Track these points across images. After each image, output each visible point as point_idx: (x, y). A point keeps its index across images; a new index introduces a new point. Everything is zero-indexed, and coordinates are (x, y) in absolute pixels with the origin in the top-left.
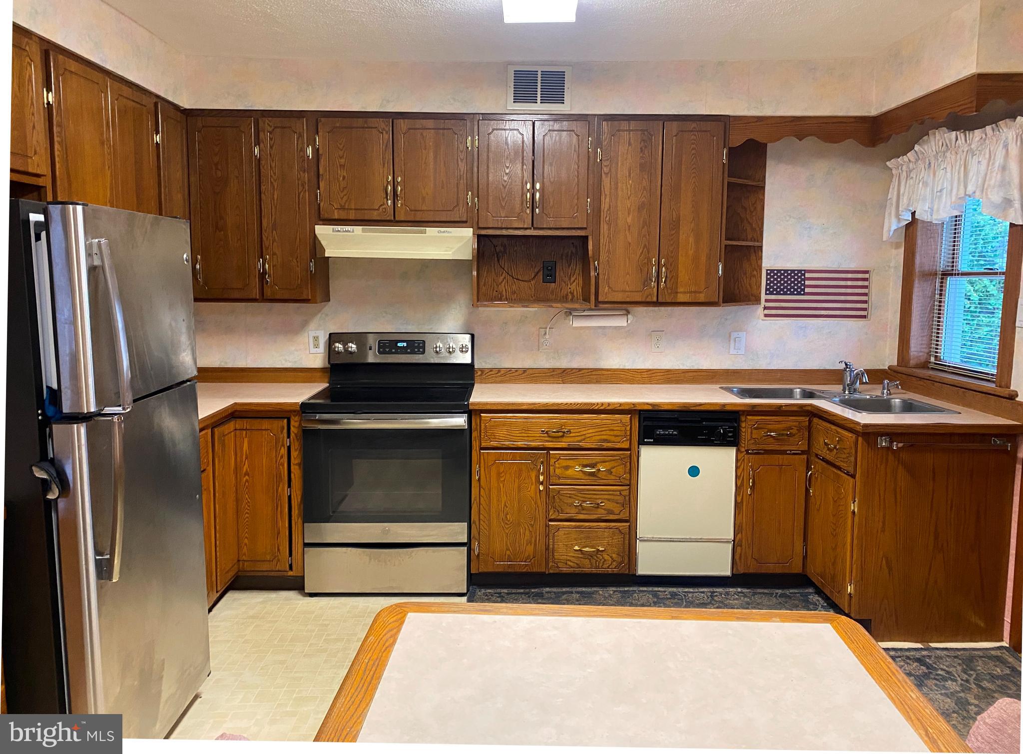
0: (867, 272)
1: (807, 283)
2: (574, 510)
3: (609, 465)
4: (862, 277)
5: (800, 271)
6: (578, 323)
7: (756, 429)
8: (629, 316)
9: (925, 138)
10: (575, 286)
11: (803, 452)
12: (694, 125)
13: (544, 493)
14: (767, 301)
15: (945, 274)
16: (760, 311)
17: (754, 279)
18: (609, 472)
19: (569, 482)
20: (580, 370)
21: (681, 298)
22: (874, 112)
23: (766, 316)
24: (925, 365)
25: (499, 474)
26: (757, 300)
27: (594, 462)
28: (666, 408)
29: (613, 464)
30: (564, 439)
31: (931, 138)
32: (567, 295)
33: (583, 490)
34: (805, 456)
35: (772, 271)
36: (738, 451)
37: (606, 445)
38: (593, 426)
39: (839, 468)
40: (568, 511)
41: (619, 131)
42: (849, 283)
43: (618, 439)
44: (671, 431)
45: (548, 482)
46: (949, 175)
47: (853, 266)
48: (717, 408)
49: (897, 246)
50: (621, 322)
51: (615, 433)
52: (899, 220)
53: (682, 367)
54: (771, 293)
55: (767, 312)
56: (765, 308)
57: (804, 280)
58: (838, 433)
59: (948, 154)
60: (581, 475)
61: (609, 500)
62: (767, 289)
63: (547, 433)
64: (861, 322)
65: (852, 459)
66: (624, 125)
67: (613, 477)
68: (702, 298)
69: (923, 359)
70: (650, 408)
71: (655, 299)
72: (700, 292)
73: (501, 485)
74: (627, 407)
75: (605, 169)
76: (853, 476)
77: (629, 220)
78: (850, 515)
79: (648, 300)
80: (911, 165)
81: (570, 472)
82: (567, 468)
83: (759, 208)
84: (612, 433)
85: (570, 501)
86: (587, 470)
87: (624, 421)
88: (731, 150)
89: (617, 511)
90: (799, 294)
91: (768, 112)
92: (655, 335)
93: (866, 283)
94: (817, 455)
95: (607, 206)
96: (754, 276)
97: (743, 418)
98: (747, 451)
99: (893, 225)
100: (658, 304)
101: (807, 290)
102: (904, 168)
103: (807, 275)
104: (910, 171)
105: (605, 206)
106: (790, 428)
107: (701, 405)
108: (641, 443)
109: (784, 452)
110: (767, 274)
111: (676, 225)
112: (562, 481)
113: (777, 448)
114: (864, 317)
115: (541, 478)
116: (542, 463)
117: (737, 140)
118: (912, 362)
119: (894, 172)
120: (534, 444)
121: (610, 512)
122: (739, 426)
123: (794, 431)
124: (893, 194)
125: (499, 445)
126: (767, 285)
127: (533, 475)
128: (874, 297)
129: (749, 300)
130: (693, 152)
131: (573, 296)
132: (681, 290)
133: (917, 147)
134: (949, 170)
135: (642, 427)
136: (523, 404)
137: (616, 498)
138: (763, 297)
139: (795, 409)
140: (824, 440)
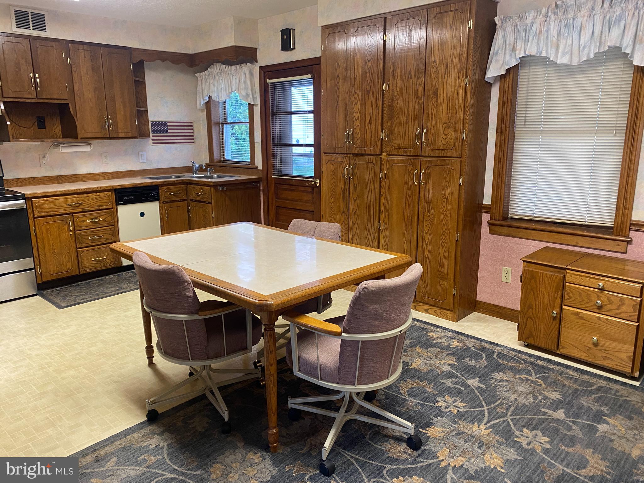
0: (192, 123)
1: (169, 127)
2: (89, 242)
3: (104, 217)
4: (190, 124)
5: (165, 122)
6: (64, 150)
7: (166, 192)
8: (92, 146)
9: (212, 66)
10: (58, 130)
11: (185, 200)
12: (116, 50)
13: (73, 236)
14: (153, 136)
15: (223, 123)
16: (150, 141)
17: (146, 126)
18: (104, 220)
19: (85, 228)
20: (67, 176)
21: (121, 135)
22: (191, 52)
23: (153, 143)
24: (220, 161)
25: (47, 230)
26: (149, 136)
27: (96, 216)
28: (127, 186)
29: (105, 216)
30: (80, 207)
31: (215, 66)
32: (53, 135)
33: (93, 231)
34: (186, 202)
35: (153, 122)
36: (160, 203)
37: (101, 208)
38: (94, 199)
39: (204, 202)
40: (86, 242)
41: (79, 49)
42: (186, 128)
43: (107, 204)
44: (130, 197)
45: (75, 230)
46: (224, 82)
47: (186, 120)
48: (149, 184)
49: (202, 111)
50: (88, 149)
51: (105, 201)
52: (204, 100)
53: (118, 170)
54: (154, 133)
55: (153, 141)
56: (153, 140)
57: (168, 126)
58: (201, 188)
59: (222, 74)
60: (91, 224)
61: (106, 234)
62: (152, 131)
63: (71, 205)
64: (192, 145)
65: (210, 196)
66: (81, 47)
67: (106, 223)
68: (130, 135)
69: (219, 158)
70: (120, 187)
71: (108, 136)
72: (129, 132)
73: (49, 235)
74: (109, 188)
75: (74, 69)
76: (211, 203)
77: (90, 96)
78: (212, 219)
79: (105, 136)
80: (206, 77)
81: (85, 223)
82: (83, 221)
83: (144, 92)
84: (103, 201)
85: (86, 237)
86: (93, 220)
87: (108, 195)
88: (134, 64)
89: (110, 238)
90: (166, 133)
91: (148, 47)
92: (103, 155)
93: (192, 128)
94: (191, 200)
95: (77, 88)
96: (146, 125)
97: (160, 188)
98: (163, 202)
99: (201, 102)
100: (110, 138)
101: (169, 131)
102: (204, 77)
103: (168, 124)
104: (206, 79)
105: (76, 88)
106: (179, 190)
107: (142, 183)
108: (118, 204)
109: (177, 201)
110: (152, 124)
111: (113, 99)
112: (81, 228)
113: (175, 199)
114: (193, 142)
115: (71, 228)
116: (70, 221)
117: (136, 60)
118: (215, 161)
119: (199, 78)
120: (64, 212)
121: (107, 239)
122: (159, 192)
123: (181, 191)
124: (199, 88)
125: (45, 215)
126: (152, 129)
127: (66, 227)
128: (196, 134)
129: (145, 136)
130: (117, 64)
131: (57, 136)
132: (120, 131)
133: (209, 69)
134: (223, 80)
135: (117, 197)
136: (56, 192)
137: (109, 232)
138: (151, 134)
139: (180, 182)
140: (194, 192)
